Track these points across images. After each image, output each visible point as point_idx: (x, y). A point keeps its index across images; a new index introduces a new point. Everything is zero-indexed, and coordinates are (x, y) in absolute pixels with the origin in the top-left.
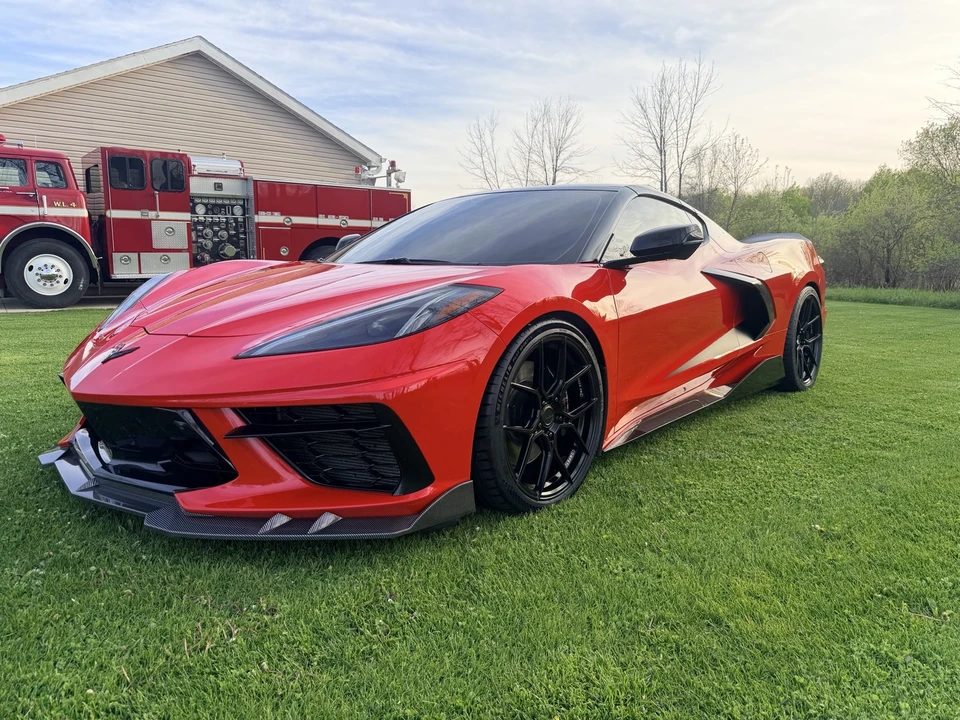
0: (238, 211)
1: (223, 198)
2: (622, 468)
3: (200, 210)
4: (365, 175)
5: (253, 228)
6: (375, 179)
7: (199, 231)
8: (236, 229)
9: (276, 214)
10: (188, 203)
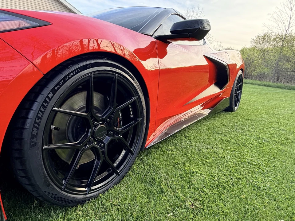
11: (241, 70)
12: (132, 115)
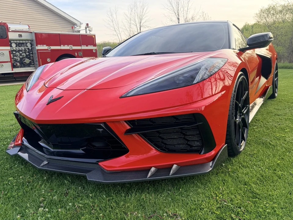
0: (29, 45)
1: (22, 40)
3: (14, 45)
4: (76, 29)
5: (36, 52)
6: (80, 31)
7: (14, 54)
8: (29, 52)
9: (44, 45)
10: (8, 43)
11: (276, 59)
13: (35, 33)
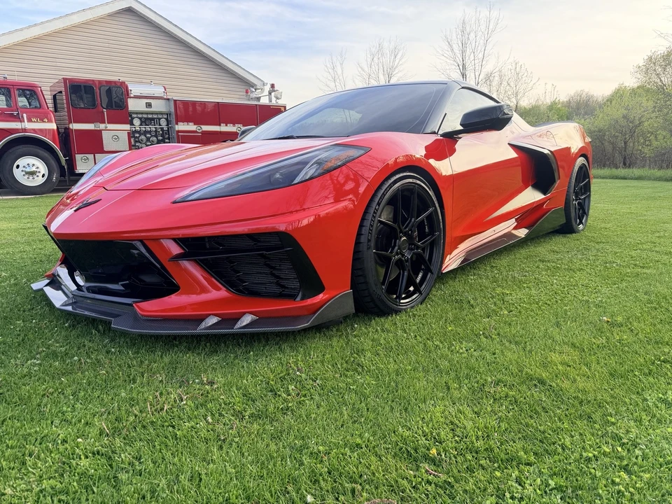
0: (163, 122)
1: (152, 114)
2: (456, 285)
3: (137, 122)
4: (253, 95)
5: (174, 135)
6: (260, 97)
7: (137, 137)
8: (162, 135)
9: (190, 124)
10: (126, 117)
11: (581, 156)
12: (427, 230)
13: (175, 101)
